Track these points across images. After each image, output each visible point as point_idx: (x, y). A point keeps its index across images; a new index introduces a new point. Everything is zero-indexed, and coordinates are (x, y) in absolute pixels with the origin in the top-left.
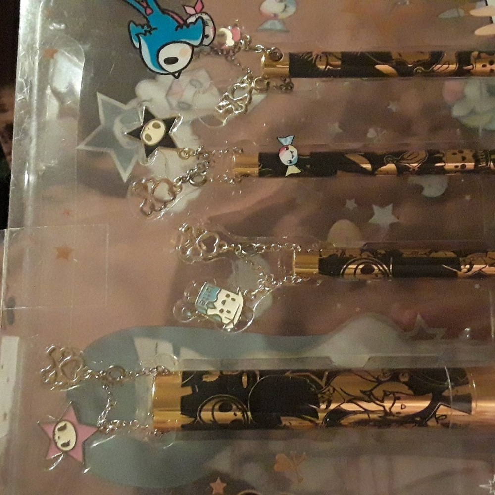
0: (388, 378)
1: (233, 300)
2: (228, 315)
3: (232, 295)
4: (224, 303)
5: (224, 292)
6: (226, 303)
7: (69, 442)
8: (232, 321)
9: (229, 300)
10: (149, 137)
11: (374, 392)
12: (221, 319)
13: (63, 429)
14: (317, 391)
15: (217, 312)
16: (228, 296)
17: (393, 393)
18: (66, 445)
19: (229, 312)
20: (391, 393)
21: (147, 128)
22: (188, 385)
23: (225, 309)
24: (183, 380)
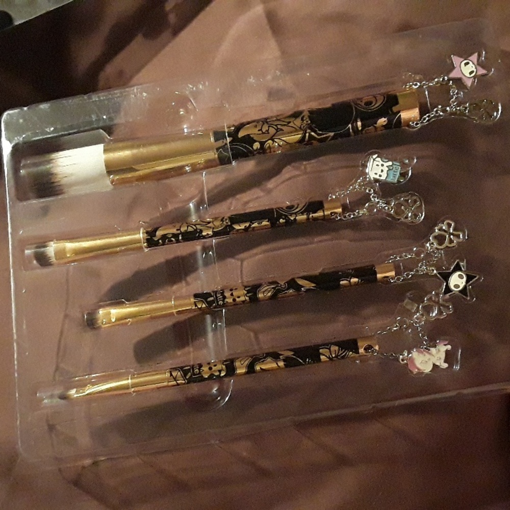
0: (266, 143)
1: (376, 174)
2: (377, 163)
3: (377, 177)
4: (382, 171)
5: (383, 178)
6: (380, 171)
7: (465, 66)
8: (374, 160)
9: (379, 173)
10: (461, 277)
11: (275, 131)
12: (382, 160)
13: (471, 73)
14: (311, 124)
15: (386, 164)
16: (380, 176)
17: (263, 133)
18: (467, 64)
19: (377, 165)
20: (264, 133)
21: (464, 284)
22: (396, 112)
23: (380, 167)
24: (400, 115)
